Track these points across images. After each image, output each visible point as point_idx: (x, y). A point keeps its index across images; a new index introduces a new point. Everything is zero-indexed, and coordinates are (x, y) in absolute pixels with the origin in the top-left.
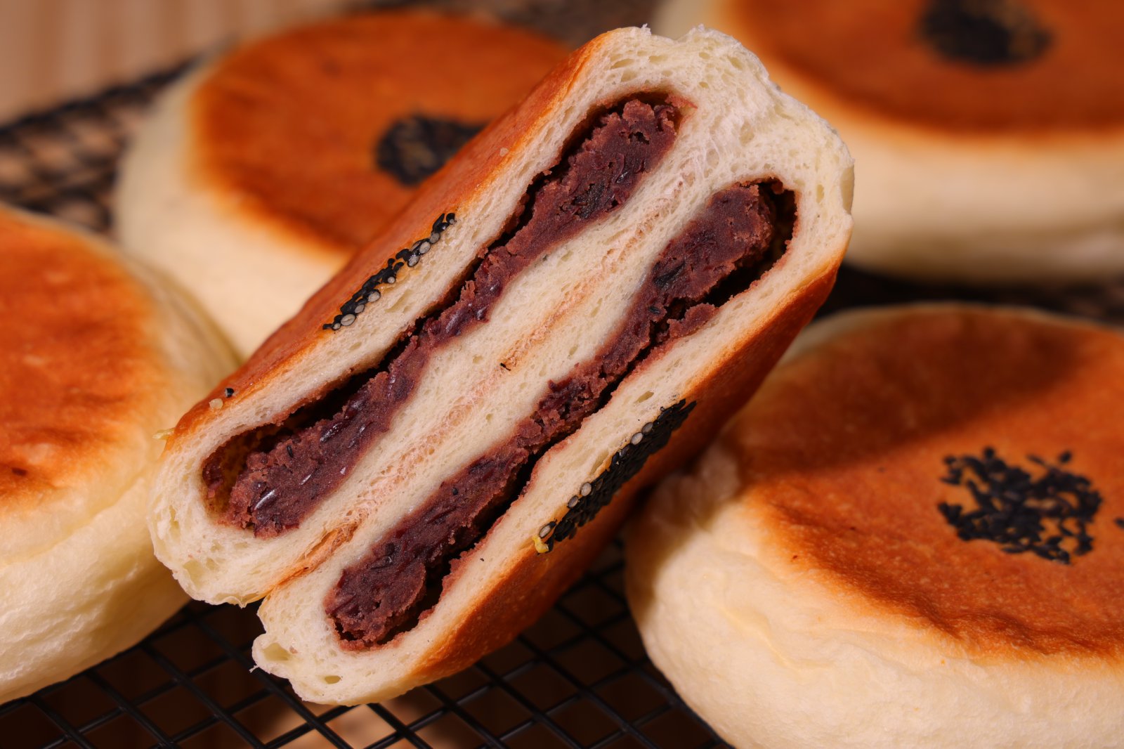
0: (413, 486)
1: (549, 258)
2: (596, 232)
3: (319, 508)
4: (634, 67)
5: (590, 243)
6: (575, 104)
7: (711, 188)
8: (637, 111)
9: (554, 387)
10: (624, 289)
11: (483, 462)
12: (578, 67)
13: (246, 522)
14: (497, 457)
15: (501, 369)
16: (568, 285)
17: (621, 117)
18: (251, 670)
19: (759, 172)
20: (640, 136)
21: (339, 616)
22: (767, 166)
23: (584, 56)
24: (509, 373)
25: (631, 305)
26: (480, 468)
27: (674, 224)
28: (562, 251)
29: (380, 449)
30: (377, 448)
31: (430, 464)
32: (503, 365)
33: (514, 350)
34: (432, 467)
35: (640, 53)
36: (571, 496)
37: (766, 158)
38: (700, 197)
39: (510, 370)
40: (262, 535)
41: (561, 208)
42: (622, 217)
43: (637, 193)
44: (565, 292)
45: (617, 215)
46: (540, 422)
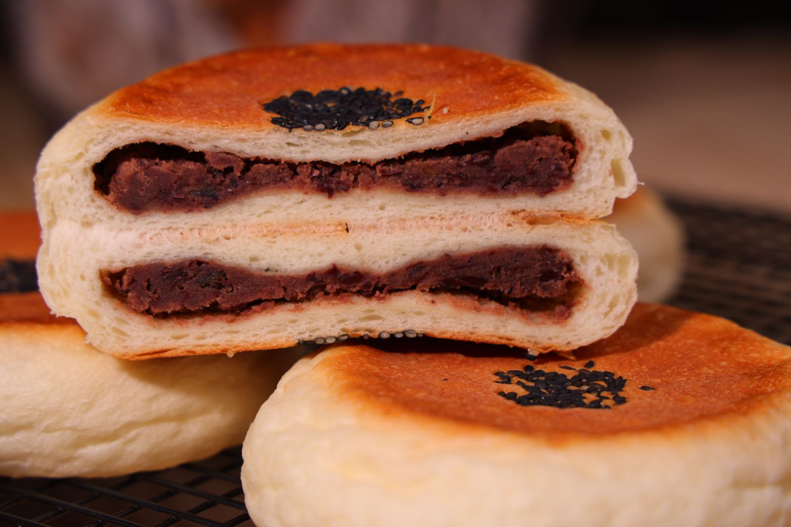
0: (461, 208)
1: (265, 268)
2: (226, 258)
3: (524, 245)
4: (115, 324)
5: (234, 254)
6: (169, 338)
7: (136, 220)
8: (137, 303)
9: (330, 192)
10: (239, 211)
11: (408, 187)
12: (148, 357)
13: (570, 274)
14: (398, 183)
15: (350, 229)
16: (269, 242)
17: (150, 308)
18: (643, 184)
19: (100, 201)
20: (148, 288)
21: (568, 172)
22: (93, 201)
23: (138, 358)
24: (348, 223)
25: (243, 198)
26: (414, 186)
27: (177, 220)
28: (255, 265)
29: (459, 247)
30: (461, 249)
31: (439, 213)
32: (347, 230)
33: (333, 234)
34: (440, 210)
35: (104, 328)
36: (385, 129)
37: (88, 205)
38: (147, 221)
39: (346, 224)
40: (569, 258)
41: (232, 291)
42: (203, 252)
43: (181, 258)
44: (274, 240)
45: (205, 256)
46: (356, 179)
